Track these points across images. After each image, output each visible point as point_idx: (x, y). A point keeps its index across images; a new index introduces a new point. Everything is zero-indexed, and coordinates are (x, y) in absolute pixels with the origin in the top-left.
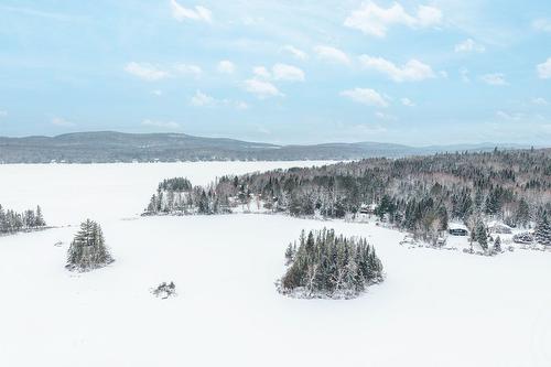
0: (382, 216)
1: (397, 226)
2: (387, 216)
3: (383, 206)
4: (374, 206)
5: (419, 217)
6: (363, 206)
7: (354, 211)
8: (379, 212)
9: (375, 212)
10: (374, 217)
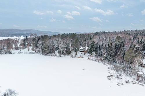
0: (91, 53)
1: (101, 60)
2: (94, 53)
3: (92, 47)
4: (87, 48)
5: (115, 54)
6: (82, 48)
7: (76, 51)
8: (90, 51)
9: (88, 51)
10: (87, 54)
